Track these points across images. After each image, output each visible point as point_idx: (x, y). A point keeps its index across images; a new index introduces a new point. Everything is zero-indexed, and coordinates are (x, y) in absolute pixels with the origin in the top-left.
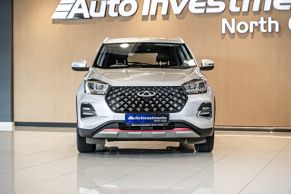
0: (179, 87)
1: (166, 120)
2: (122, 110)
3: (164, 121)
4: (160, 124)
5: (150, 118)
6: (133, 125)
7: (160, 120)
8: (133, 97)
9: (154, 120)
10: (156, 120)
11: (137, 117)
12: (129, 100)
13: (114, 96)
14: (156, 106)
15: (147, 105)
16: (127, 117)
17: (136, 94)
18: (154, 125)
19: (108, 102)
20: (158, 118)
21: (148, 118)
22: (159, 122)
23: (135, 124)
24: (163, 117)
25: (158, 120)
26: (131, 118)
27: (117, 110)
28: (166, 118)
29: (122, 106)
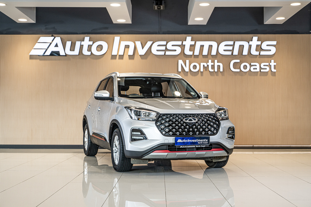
0: (213, 114)
1: (207, 142)
2: (171, 134)
3: (206, 143)
4: (203, 145)
5: (195, 141)
6: (181, 147)
7: (203, 142)
8: (179, 123)
9: (198, 142)
10: (200, 142)
11: (184, 140)
12: (177, 125)
13: (163, 122)
14: (198, 130)
15: (191, 129)
16: (176, 140)
17: (182, 120)
18: (198, 146)
19: (158, 127)
20: (201, 141)
21: (193, 141)
22: (202, 144)
23: (183, 146)
24: (205, 140)
25: (201, 142)
26: (179, 141)
27: (166, 134)
28: (207, 140)
29: (170, 131)
